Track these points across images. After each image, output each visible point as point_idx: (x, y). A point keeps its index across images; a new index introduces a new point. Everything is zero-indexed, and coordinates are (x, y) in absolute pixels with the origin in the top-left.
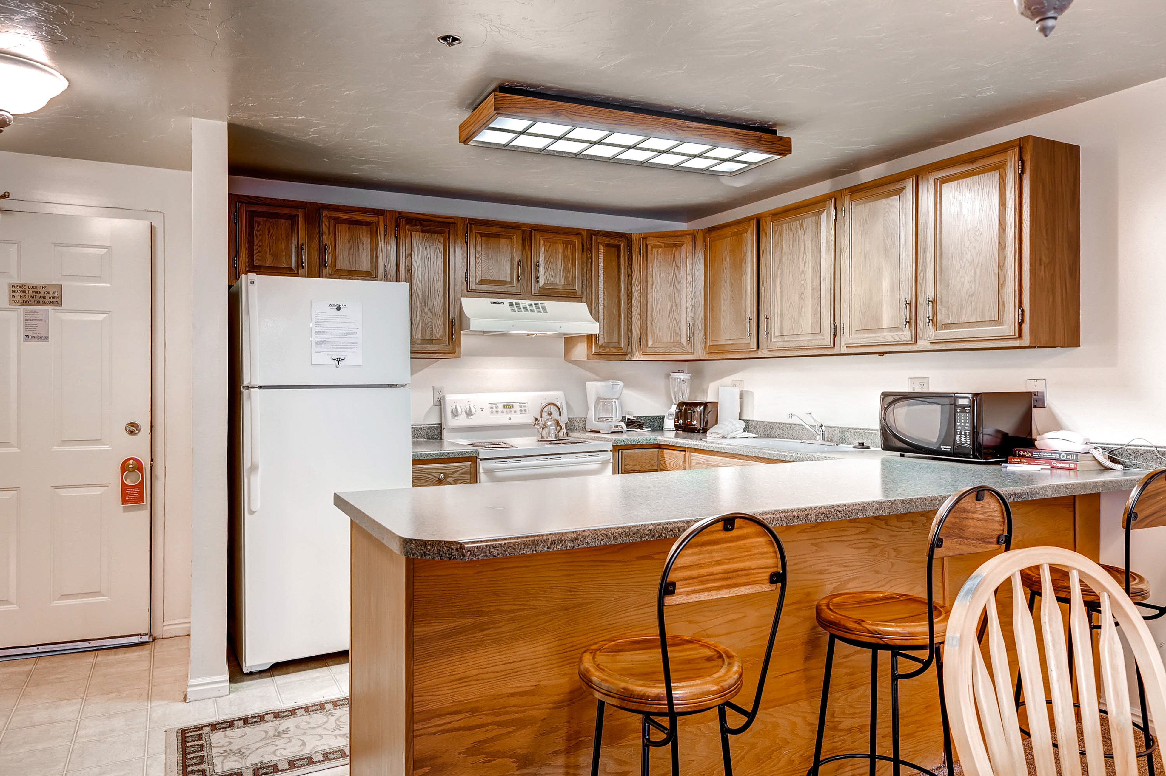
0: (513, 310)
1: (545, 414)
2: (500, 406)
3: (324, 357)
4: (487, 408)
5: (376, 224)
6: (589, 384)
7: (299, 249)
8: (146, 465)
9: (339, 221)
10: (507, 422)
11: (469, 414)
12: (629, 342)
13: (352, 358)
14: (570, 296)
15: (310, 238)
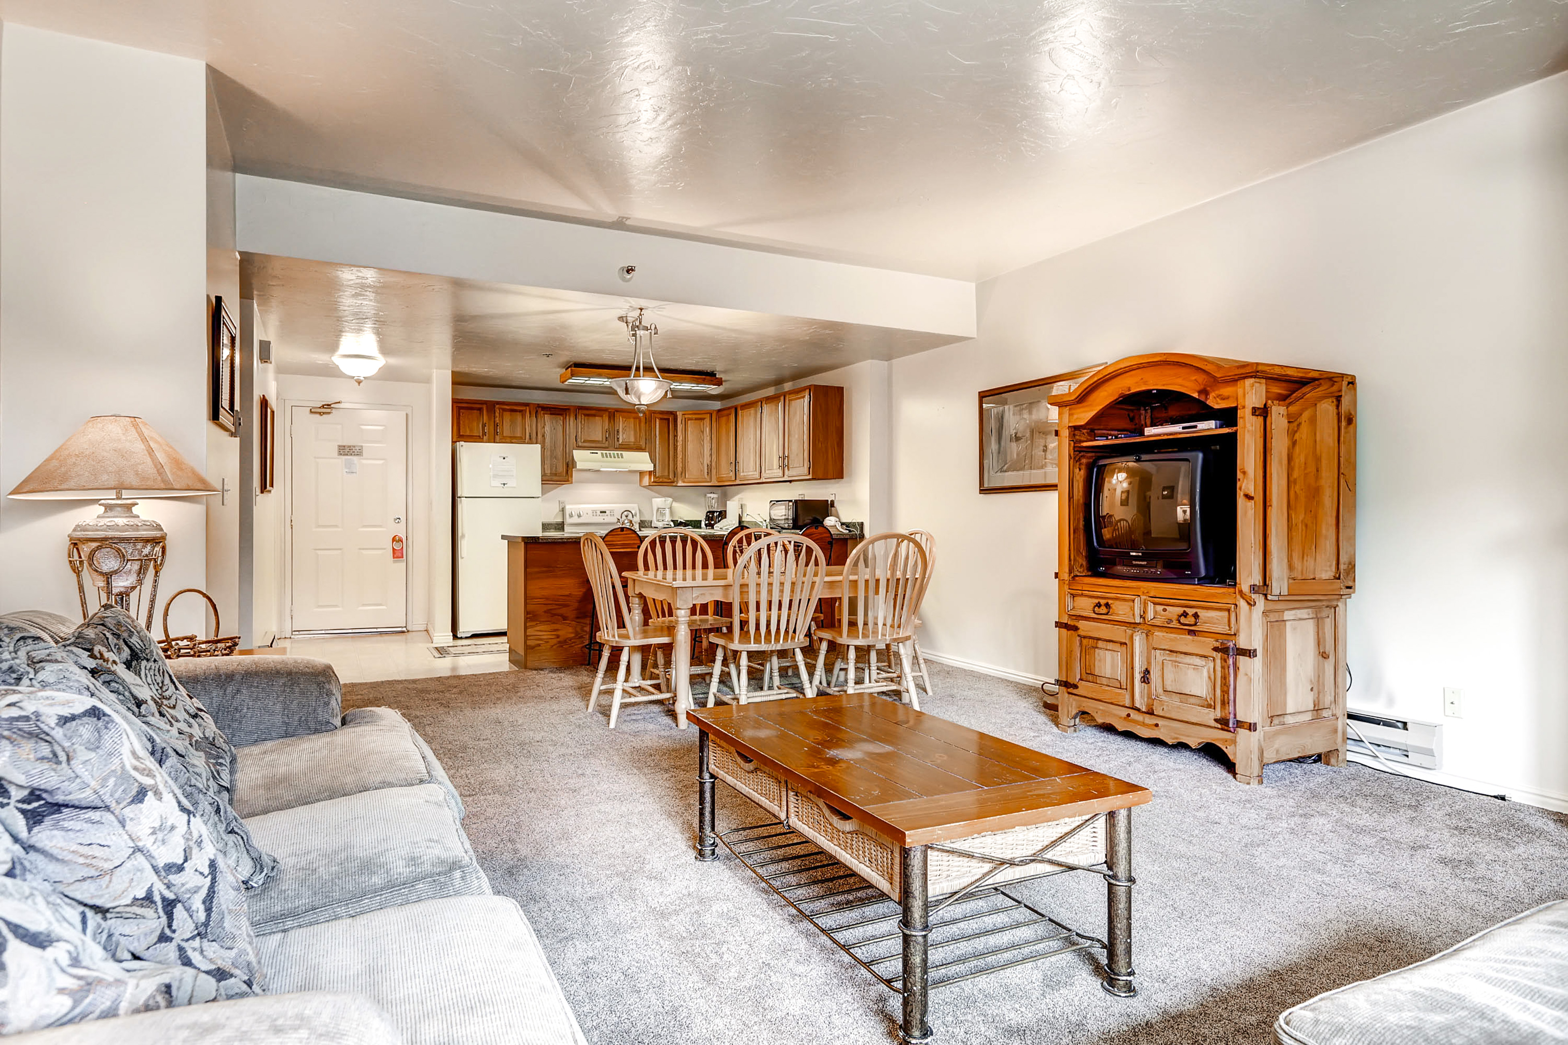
0: (603, 456)
1: (624, 517)
2: (599, 513)
3: (497, 483)
4: (590, 513)
5: (525, 411)
6: (654, 500)
7: (484, 426)
8: (404, 541)
9: (504, 410)
10: (602, 521)
11: (579, 516)
12: (675, 475)
13: (511, 483)
14: (639, 449)
15: (489, 419)
